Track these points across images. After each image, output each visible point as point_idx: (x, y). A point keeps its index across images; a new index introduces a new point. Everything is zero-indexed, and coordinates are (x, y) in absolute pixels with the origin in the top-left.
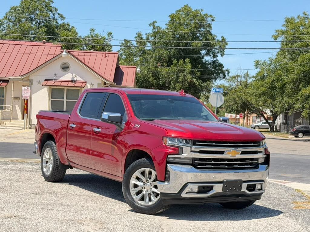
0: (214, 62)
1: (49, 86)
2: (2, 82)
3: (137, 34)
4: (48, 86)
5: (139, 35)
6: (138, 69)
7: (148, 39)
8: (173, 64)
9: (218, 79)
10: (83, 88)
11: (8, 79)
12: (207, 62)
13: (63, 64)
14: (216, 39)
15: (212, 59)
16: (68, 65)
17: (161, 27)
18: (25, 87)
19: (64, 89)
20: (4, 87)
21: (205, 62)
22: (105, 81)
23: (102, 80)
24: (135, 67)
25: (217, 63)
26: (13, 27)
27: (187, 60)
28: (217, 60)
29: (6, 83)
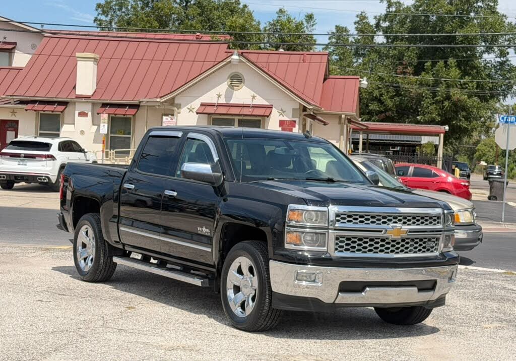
0: (502, 64)
1: (209, 114)
2: (127, 107)
3: (357, 16)
4: (207, 115)
5: (362, 18)
6: (364, 82)
7: (378, 25)
8: (425, 69)
9: (509, 96)
10: (266, 117)
11: (138, 104)
12: (488, 65)
13: (231, 75)
14: (506, 22)
15: (498, 59)
16: (240, 77)
17: (402, 2)
18: (167, 117)
19: (234, 120)
20: (131, 116)
21: (485, 65)
22: (306, 106)
23: (300, 104)
24: (358, 77)
25: (508, 65)
26: (142, 8)
27: (452, 61)
28: (507, 60)
29: (136, 110)
